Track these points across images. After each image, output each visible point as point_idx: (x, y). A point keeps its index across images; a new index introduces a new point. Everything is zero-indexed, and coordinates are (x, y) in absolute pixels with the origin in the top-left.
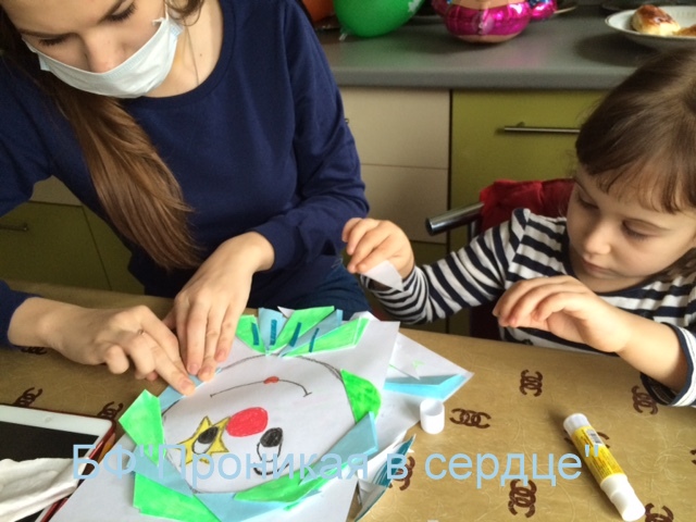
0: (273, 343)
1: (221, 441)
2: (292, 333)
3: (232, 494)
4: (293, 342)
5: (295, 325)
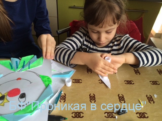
0: (17, 68)
1: (6, 99)
2: (22, 64)
3: (13, 113)
4: (23, 67)
5: (23, 62)
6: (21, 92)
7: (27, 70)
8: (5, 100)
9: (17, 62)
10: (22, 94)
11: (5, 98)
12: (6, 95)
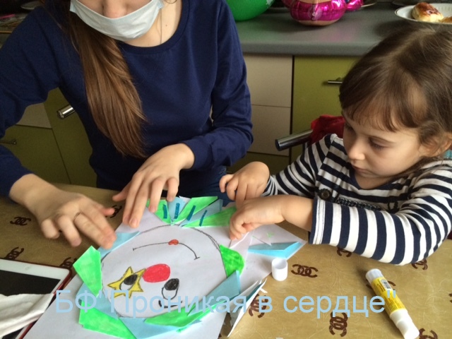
0: (176, 217)
1: (139, 284)
2: (189, 212)
3: (143, 319)
4: (189, 217)
5: (192, 207)
6: (172, 277)
7: (196, 228)
8: (135, 287)
9: (178, 205)
10: (172, 280)
11: (137, 281)
12: (139, 274)
